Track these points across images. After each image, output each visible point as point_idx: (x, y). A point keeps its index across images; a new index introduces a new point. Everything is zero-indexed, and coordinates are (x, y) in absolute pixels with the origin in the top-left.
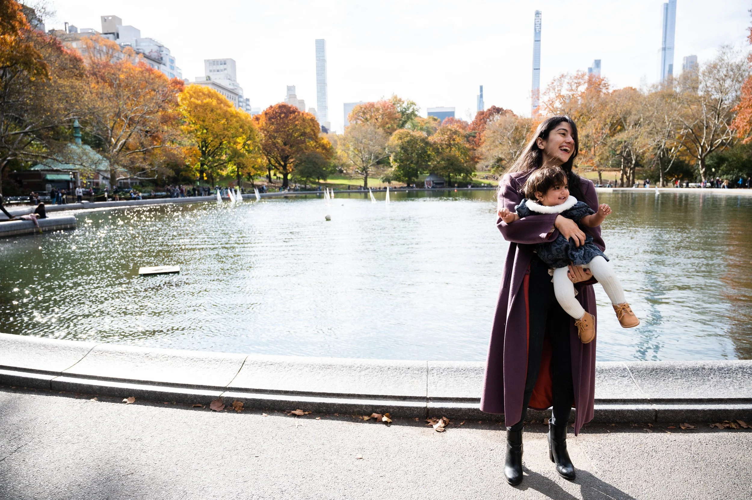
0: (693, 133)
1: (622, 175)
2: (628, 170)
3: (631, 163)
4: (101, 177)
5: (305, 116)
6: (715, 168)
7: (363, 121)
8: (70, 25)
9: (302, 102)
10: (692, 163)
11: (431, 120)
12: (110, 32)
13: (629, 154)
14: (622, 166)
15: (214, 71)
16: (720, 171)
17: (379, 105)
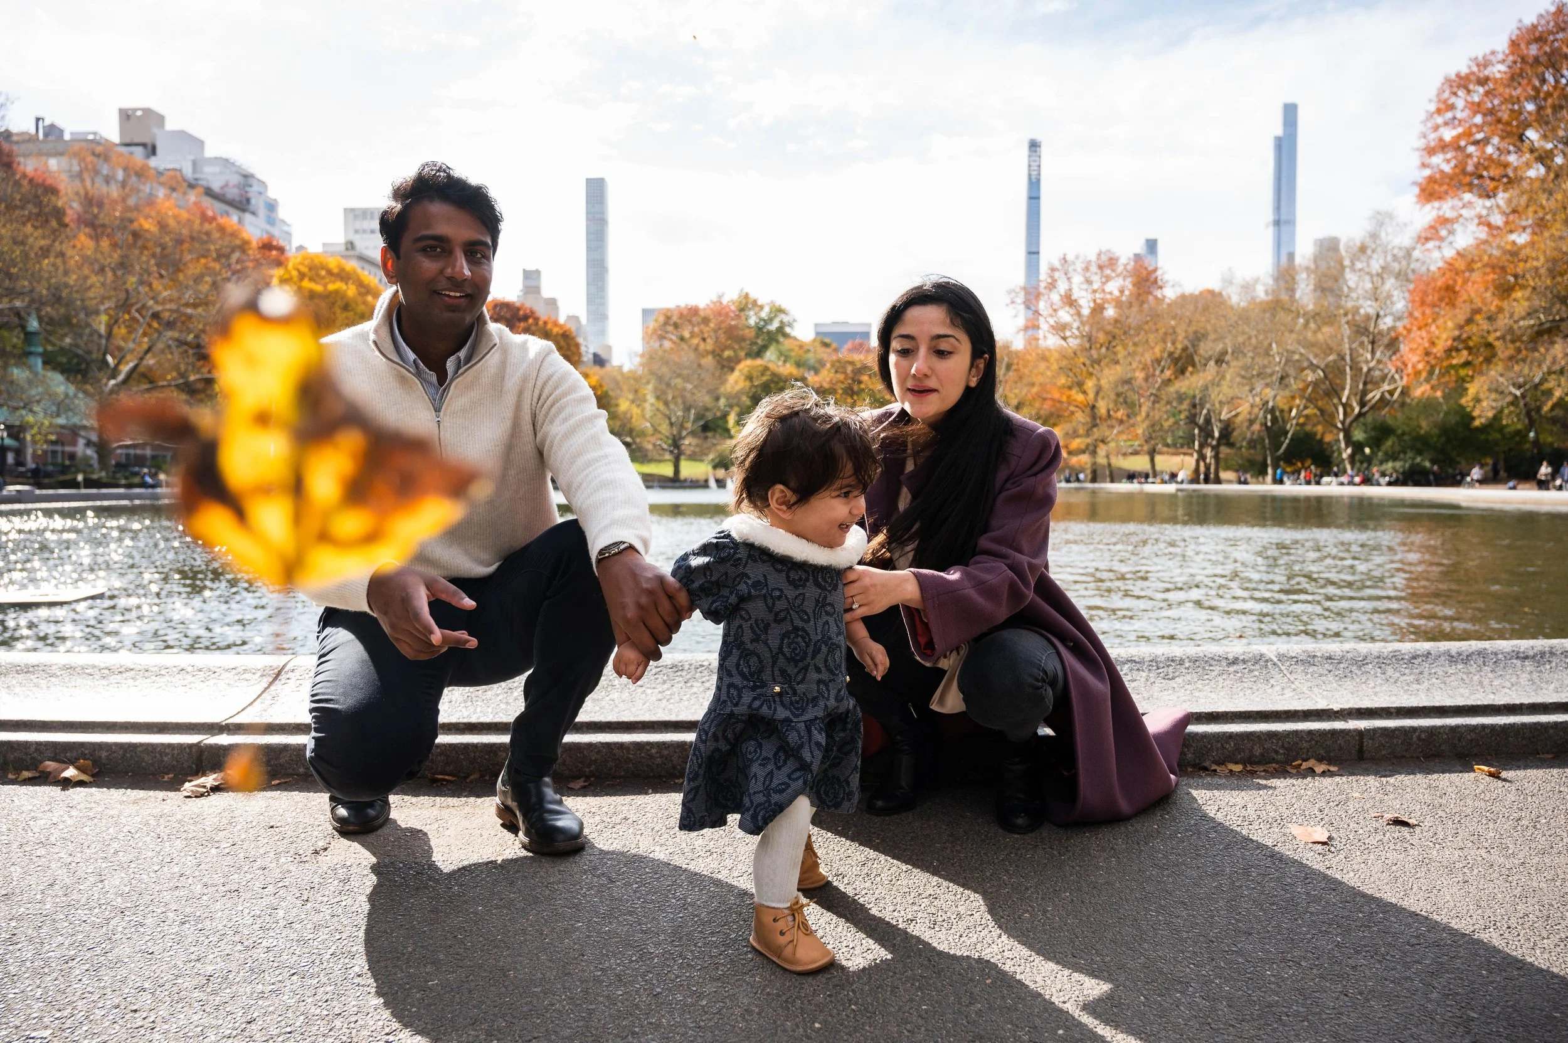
0: (1326, 376)
1: (1198, 462)
2: (1209, 453)
3: (1213, 437)
4: (81, 442)
5: (549, 326)
6: (1371, 448)
7: (674, 343)
8: (47, 122)
9: (552, 303)
10: (1328, 438)
11: (817, 344)
12: (136, 140)
13: (1208, 421)
14: (1197, 443)
15: (364, 231)
16: (1380, 454)
17: (709, 312)
